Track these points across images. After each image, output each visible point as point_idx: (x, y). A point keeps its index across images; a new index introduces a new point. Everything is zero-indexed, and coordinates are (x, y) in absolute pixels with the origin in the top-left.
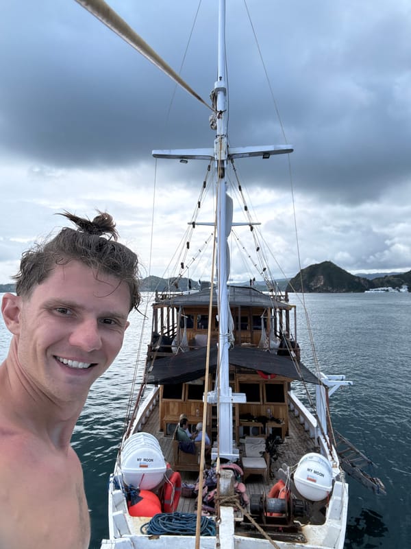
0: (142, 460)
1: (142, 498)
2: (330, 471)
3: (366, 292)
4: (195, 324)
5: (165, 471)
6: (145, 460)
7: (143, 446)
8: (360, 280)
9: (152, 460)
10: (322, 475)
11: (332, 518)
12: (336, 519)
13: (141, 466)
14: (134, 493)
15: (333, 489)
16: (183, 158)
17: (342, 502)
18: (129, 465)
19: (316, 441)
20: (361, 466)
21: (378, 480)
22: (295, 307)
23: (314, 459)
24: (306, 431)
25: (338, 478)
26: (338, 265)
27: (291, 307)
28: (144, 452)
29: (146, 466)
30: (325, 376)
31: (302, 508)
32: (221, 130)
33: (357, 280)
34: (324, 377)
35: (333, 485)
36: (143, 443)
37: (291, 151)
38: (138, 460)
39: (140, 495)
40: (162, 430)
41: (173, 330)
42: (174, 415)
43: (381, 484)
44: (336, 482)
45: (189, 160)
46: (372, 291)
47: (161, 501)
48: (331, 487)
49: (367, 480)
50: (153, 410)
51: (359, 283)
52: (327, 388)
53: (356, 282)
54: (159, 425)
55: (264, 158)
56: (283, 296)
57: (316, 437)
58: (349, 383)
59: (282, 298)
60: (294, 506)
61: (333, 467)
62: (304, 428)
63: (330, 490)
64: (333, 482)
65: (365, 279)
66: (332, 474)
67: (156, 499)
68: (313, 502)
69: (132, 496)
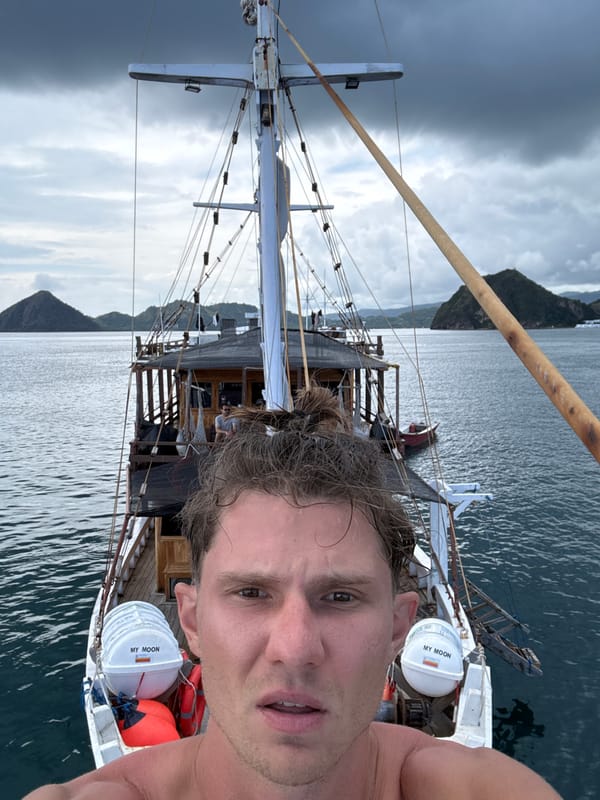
0: (140, 650)
1: (145, 714)
2: (459, 647)
3: (578, 326)
4: (215, 399)
5: (182, 664)
6: (144, 649)
7: (139, 626)
8: (568, 305)
9: (158, 649)
10: (448, 655)
11: (467, 725)
12: (472, 725)
13: (138, 661)
14: (128, 707)
15: (465, 676)
16: (192, 83)
17: (482, 697)
18: (115, 660)
19: (429, 593)
20: (502, 630)
21: (530, 651)
22: (397, 367)
23: (434, 629)
24: (412, 577)
25: (473, 657)
26: (528, 277)
27: (386, 367)
28: (142, 637)
29: (148, 660)
30: (446, 486)
31: (421, 714)
32: (264, 28)
33: (562, 304)
34: (446, 489)
35: (465, 669)
36: (139, 621)
37: (399, 75)
38: (132, 650)
39: (140, 708)
40: (161, 590)
41: (170, 408)
42: (183, 564)
43: (535, 657)
44: (471, 666)
45: (202, 86)
46: (589, 325)
47: (174, 714)
48: (462, 674)
49: (511, 652)
50: (141, 555)
51: (566, 310)
52: (452, 508)
53: (559, 308)
54: (156, 580)
55: (347, 87)
56: (373, 346)
57: (429, 588)
58: (487, 497)
59: (371, 348)
60: (408, 711)
61: (462, 638)
62: (407, 572)
63: (460, 679)
64: (465, 665)
65: (577, 303)
66: (462, 652)
67: (165, 712)
68: (431, 699)
69: (125, 712)
